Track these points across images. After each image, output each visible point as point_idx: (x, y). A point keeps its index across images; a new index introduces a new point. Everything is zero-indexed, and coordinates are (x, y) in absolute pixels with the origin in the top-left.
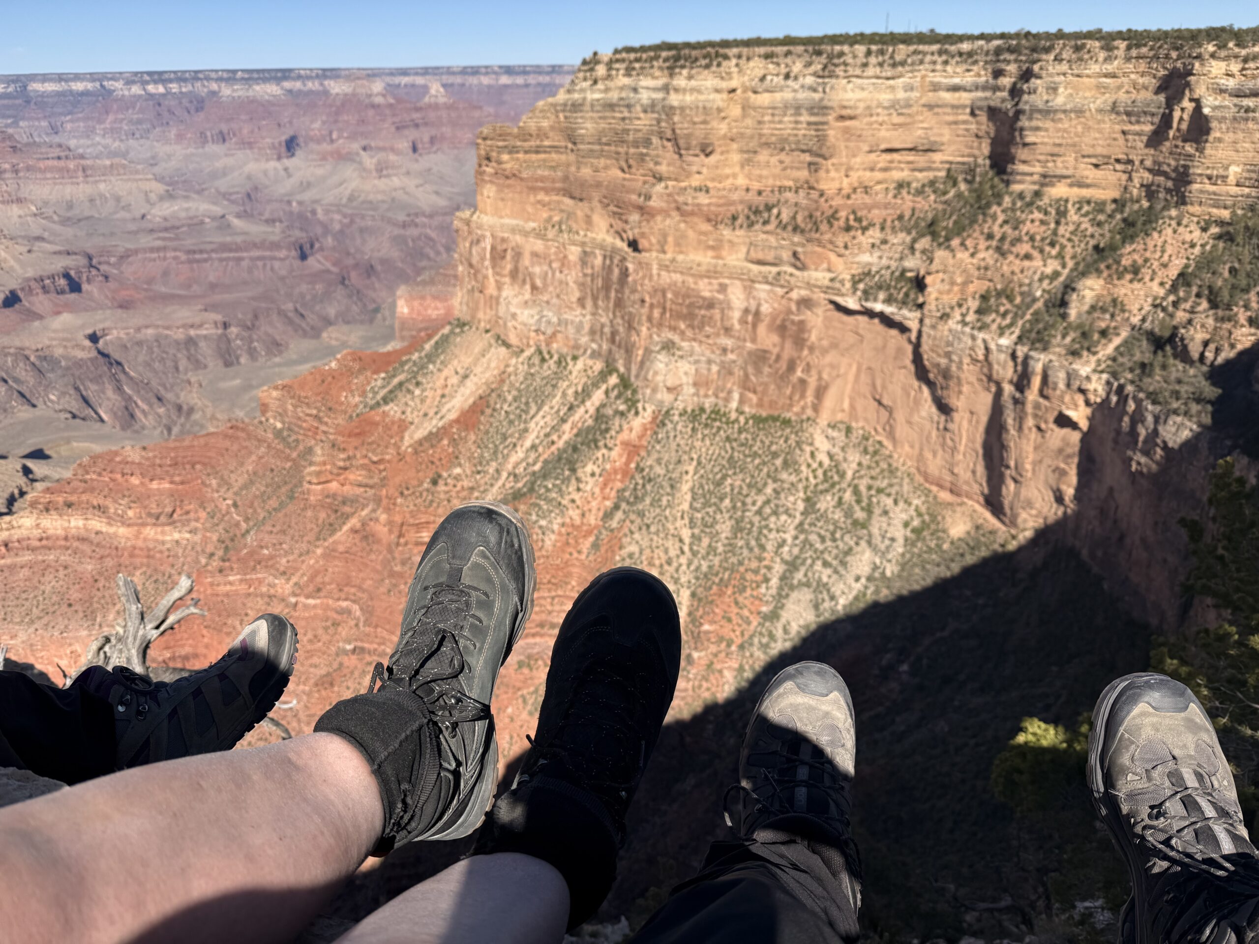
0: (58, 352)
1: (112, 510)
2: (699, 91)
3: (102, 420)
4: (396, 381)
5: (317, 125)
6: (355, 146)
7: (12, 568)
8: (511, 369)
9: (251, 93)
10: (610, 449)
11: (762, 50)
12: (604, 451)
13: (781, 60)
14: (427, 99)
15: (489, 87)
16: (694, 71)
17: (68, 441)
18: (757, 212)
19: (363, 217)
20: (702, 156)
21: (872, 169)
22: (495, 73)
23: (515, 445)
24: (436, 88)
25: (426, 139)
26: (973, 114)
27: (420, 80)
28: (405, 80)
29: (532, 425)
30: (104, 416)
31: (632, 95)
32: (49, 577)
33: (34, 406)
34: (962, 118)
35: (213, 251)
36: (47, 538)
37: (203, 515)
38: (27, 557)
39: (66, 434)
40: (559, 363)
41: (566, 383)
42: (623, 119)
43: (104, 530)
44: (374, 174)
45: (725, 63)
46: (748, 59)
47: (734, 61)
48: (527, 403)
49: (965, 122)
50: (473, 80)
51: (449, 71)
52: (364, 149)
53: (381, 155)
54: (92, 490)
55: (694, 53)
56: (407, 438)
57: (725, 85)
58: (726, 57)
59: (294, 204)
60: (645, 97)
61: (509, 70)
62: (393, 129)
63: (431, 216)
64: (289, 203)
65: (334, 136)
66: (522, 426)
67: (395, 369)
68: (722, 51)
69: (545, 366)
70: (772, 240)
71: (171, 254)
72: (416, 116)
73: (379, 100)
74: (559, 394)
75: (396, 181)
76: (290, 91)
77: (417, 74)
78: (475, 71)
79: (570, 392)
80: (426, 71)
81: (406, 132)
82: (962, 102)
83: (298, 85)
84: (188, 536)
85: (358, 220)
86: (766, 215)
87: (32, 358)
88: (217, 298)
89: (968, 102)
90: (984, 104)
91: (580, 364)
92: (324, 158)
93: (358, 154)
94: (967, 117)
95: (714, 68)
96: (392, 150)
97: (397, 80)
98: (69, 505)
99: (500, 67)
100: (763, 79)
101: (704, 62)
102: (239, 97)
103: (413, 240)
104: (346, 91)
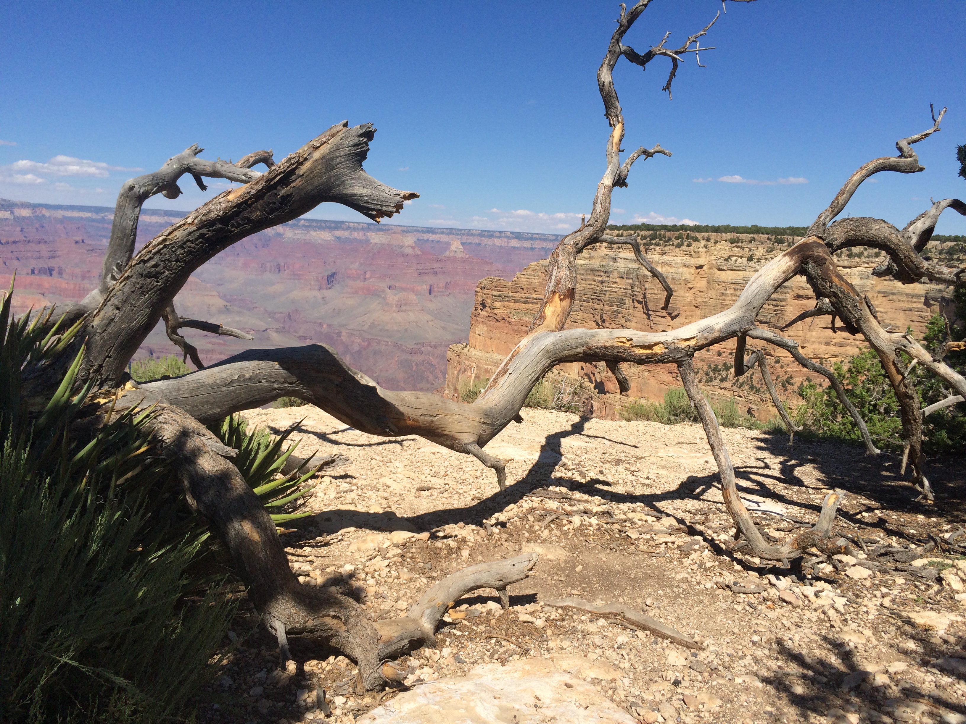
2: (669, 265)
5: (356, 265)
6: (383, 285)
9: (307, 237)
11: (729, 236)
13: (745, 245)
14: (447, 254)
15: (501, 247)
16: (667, 248)
18: (716, 370)
19: (379, 342)
20: (669, 318)
21: (827, 344)
22: (507, 237)
24: (456, 245)
25: (442, 284)
26: (927, 303)
27: (444, 238)
28: (432, 237)
31: (611, 263)
34: (915, 305)
42: (602, 282)
44: (394, 308)
45: (694, 244)
46: (716, 242)
47: (703, 243)
49: (919, 310)
50: (489, 242)
51: (469, 233)
52: (390, 288)
53: (402, 294)
55: (668, 234)
57: (694, 261)
58: (696, 240)
59: (325, 326)
60: (622, 266)
61: (518, 236)
62: (416, 275)
63: (435, 347)
64: (321, 324)
65: (367, 276)
68: (692, 234)
70: (728, 394)
72: (437, 265)
73: (409, 251)
75: (412, 316)
76: (339, 238)
77: (442, 233)
78: (490, 234)
80: (450, 232)
81: (426, 277)
82: (916, 292)
83: (346, 234)
85: (374, 344)
86: (724, 374)
89: (923, 293)
90: (939, 295)
92: (356, 293)
93: (384, 291)
94: (921, 306)
95: (684, 247)
96: (412, 290)
97: (426, 236)
99: (512, 233)
100: (727, 260)
101: (675, 242)
102: (298, 239)
103: (417, 364)
104: (383, 242)
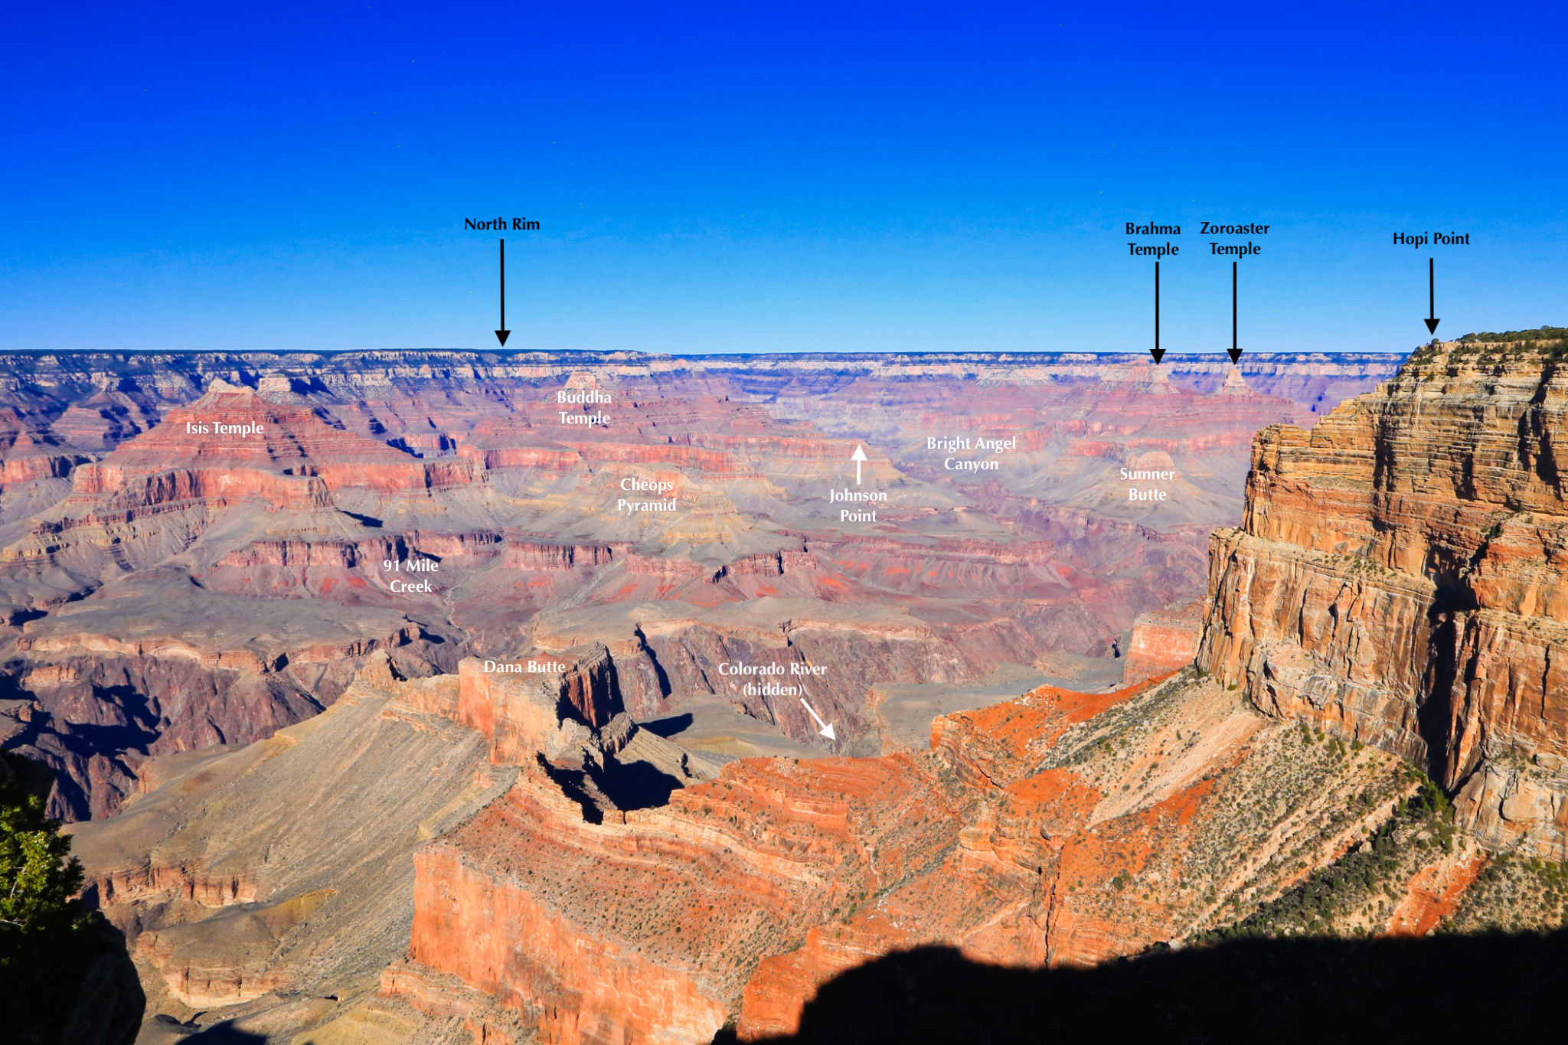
0: (751, 638)
1: (747, 829)
3: (773, 721)
4: (1097, 734)
7: (636, 868)
8: (1258, 746)
9: (1011, 377)
10: (1394, 897)
12: (1384, 897)
15: (1307, 377)
17: (734, 737)
19: (1114, 525)
22: (1319, 361)
23: (1243, 857)
24: (1233, 378)
27: (1215, 368)
28: (1196, 367)
29: (1276, 832)
30: (777, 717)
31: (1485, 395)
32: (667, 891)
33: (713, 692)
35: (932, 547)
36: (677, 844)
37: (839, 858)
38: (652, 861)
39: (734, 730)
40: (1331, 748)
41: (1339, 781)
43: (734, 849)
48: (1274, 798)
50: (1287, 370)
54: (734, 799)
56: (1096, 814)
59: (1034, 502)
60: (1505, 398)
61: (1338, 358)
64: (1029, 500)
66: (1261, 831)
67: (1100, 719)
69: (1311, 748)
71: (887, 546)
73: (1160, 390)
74: (1325, 796)
76: (1055, 377)
77: (1213, 360)
78: (1291, 358)
79: (1342, 794)
83: (1066, 370)
84: (817, 880)
87: (725, 641)
88: (926, 600)
91: (1364, 757)
92: (1080, 454)
97: (1188, 367)
98: (707, 811)
99: (1327, 353)
102: (997, 381)
103: (1172, 558)
104: (1121, 378)
